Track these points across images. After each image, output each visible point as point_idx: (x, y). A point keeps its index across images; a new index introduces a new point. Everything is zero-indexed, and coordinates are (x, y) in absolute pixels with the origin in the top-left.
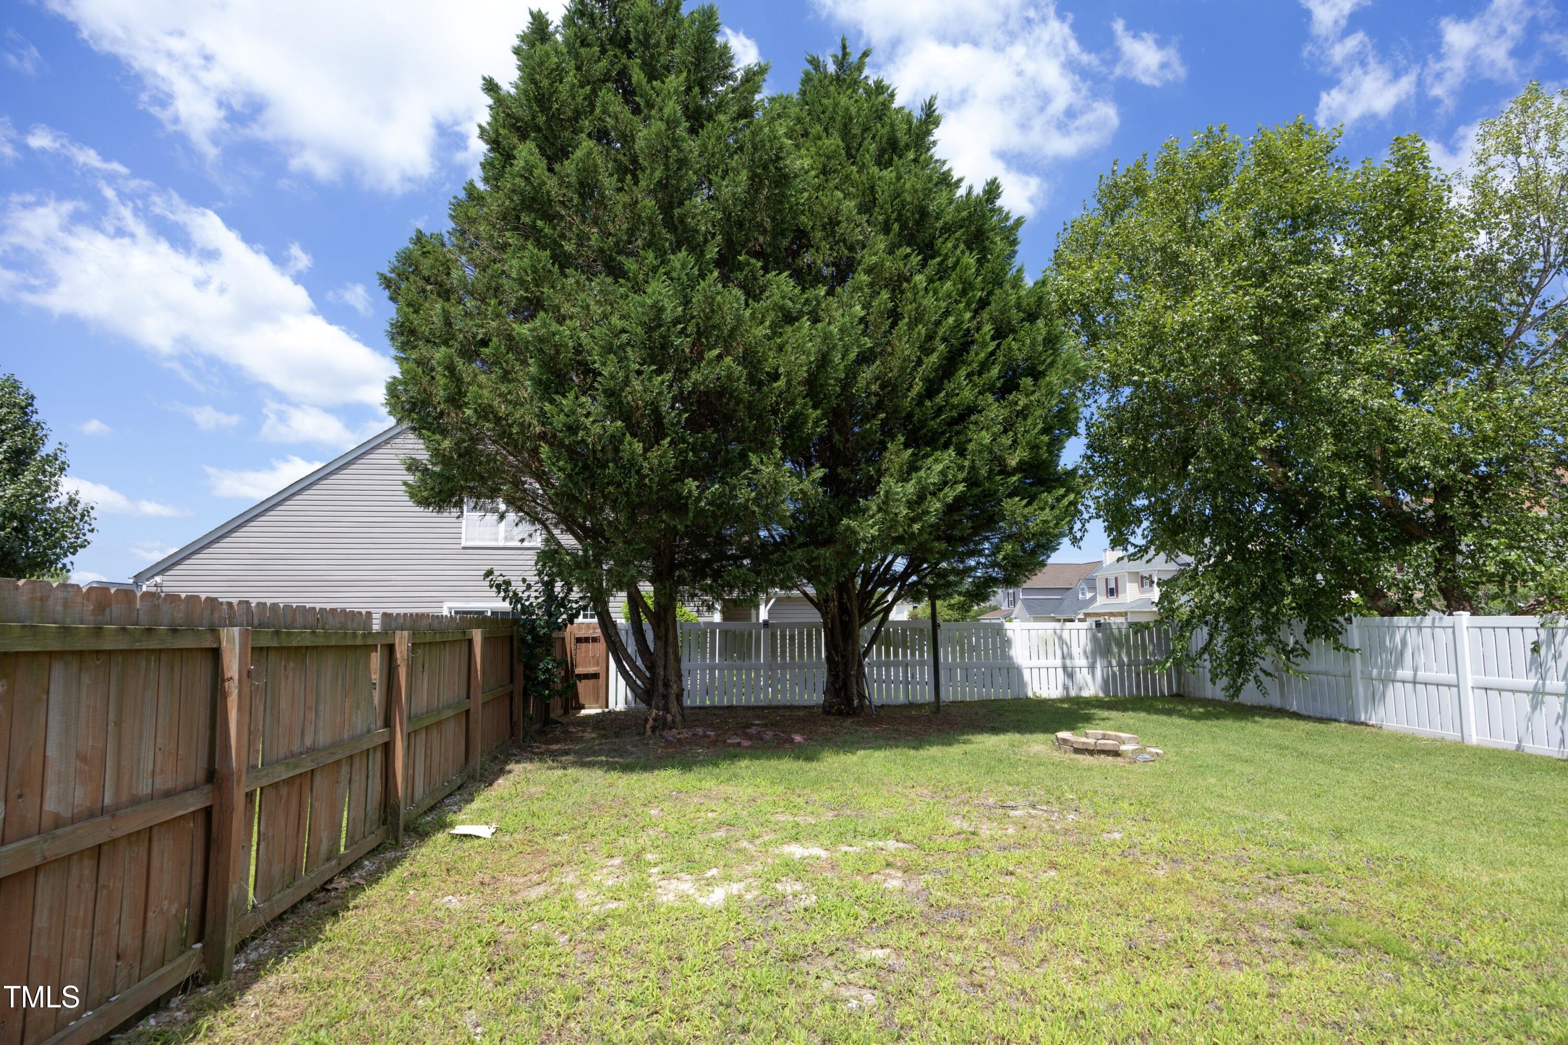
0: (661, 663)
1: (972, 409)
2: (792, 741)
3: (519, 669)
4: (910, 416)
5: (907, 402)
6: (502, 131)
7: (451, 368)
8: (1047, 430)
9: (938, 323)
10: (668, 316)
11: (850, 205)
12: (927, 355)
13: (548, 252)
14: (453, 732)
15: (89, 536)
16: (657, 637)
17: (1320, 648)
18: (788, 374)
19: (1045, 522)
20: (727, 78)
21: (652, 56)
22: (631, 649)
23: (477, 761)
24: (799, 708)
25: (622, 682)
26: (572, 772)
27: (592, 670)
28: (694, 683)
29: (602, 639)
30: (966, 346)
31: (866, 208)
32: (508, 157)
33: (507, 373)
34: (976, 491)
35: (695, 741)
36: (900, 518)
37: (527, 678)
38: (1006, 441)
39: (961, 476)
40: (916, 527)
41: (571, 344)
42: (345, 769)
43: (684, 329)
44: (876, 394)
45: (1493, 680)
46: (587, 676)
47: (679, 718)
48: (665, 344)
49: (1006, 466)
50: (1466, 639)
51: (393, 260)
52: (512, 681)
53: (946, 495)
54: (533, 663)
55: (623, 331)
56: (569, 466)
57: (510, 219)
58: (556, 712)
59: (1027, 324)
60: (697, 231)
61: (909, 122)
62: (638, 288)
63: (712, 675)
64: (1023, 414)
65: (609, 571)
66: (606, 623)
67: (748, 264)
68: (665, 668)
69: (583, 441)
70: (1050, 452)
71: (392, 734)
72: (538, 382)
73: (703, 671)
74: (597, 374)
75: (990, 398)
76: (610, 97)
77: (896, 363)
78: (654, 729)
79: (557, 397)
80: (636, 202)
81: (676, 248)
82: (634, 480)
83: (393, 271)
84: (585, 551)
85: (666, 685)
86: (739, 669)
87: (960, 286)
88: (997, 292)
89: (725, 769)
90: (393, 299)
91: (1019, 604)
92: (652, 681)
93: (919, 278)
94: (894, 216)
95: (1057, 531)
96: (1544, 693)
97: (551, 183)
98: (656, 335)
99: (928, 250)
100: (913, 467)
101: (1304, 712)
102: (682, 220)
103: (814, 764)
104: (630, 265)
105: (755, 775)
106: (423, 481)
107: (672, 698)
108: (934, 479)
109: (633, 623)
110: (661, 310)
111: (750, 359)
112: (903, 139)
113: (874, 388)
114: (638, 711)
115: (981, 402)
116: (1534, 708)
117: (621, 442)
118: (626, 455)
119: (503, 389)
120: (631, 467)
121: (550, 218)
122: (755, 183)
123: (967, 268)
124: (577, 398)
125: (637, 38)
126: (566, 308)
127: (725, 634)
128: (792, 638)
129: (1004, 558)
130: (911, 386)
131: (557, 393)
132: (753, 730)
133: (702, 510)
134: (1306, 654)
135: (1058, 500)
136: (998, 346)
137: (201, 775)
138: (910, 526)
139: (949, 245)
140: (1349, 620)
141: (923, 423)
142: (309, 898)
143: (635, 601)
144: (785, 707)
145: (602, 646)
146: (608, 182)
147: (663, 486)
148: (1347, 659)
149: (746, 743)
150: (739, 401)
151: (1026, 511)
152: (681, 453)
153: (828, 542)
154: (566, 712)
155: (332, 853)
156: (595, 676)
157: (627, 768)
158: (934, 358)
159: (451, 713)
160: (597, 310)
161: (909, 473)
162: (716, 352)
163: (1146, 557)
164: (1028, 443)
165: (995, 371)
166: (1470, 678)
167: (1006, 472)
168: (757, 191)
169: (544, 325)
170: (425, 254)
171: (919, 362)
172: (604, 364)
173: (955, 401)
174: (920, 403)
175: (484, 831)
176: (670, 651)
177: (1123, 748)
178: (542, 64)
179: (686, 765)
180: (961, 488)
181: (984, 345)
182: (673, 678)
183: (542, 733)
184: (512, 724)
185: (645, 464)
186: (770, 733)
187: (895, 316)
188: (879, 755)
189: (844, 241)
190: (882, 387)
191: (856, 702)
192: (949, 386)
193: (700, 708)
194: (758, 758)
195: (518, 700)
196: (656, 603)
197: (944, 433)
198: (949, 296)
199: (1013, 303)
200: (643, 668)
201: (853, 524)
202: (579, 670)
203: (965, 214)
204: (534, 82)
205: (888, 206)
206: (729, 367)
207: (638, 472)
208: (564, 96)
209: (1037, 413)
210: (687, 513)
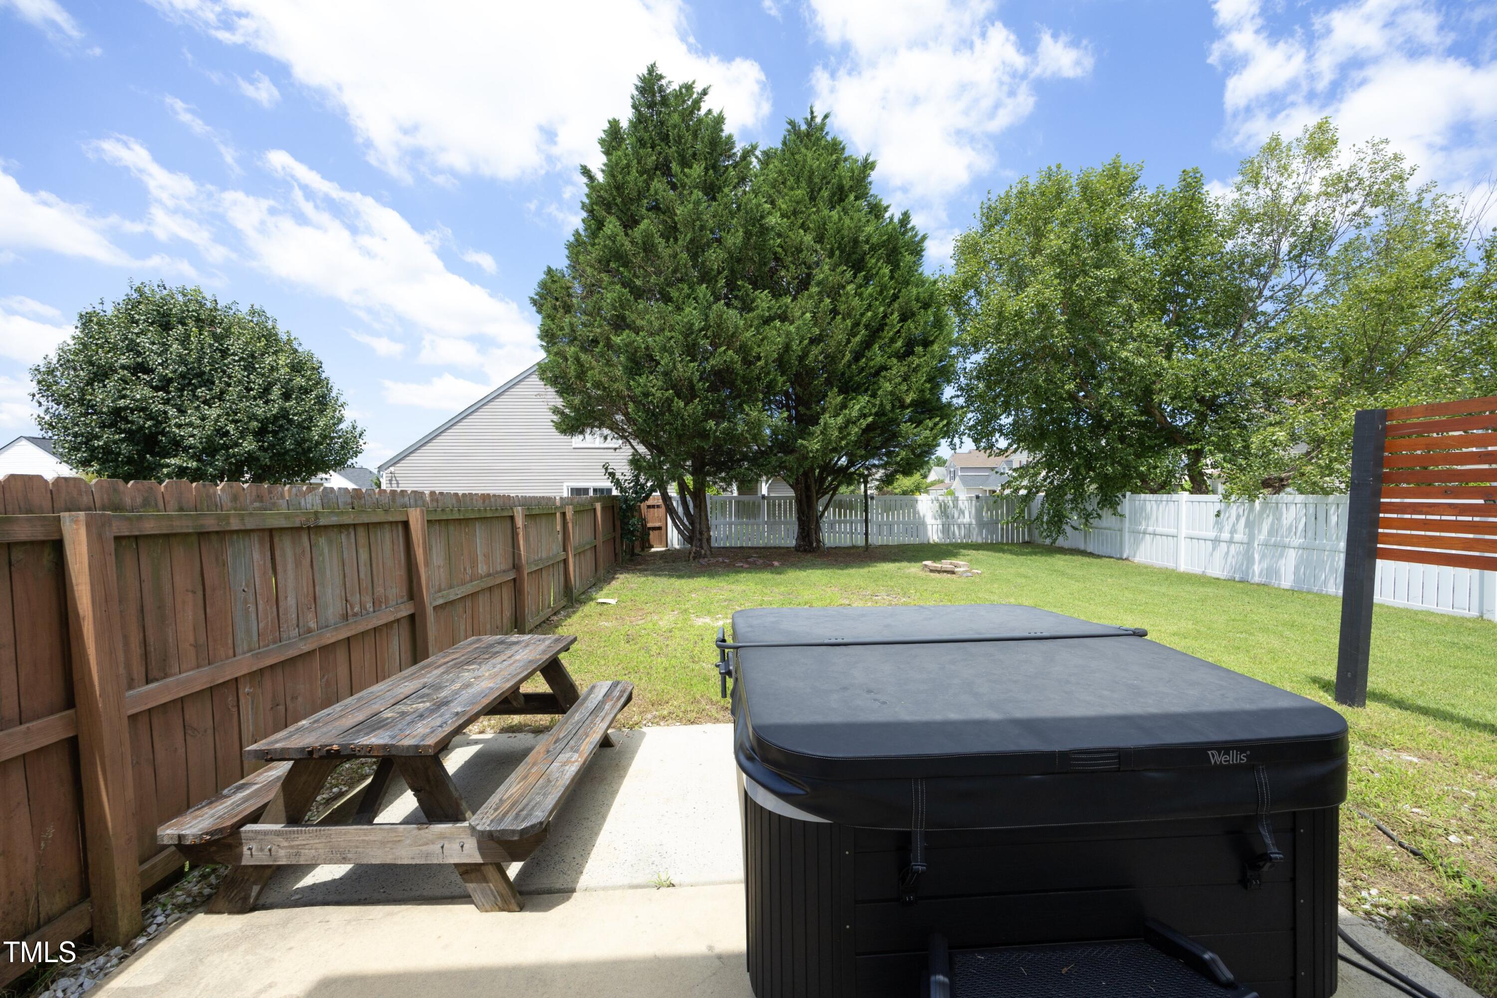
0: (697, 521)
1: (884, 368)
2: (773, 565)
3: (618, 523)
4: (843, 374)
5: (841, 366)
6: (595, 207)
7: (577, 359)
8: (929, 380)
9: (862, 315)
10: (697, 326)
11: (808, 239)
12: (854, 337)
13: (628, 289)
14: (589, 555)
15: (363, 447)
16: (695, 506)
17: (1106, 513)
18: (766, 357)
19: (926, 438)
20: (730, 157)
21: (683, 149)
22: (680, 511)
23: (601, 571)
24: (783, 548)
25: (675, 532)
26: (651, 578)
27: (657, 525)
28: (719, 533)
29: (663, 506)
30: (882, 327)
31: (819, 239)
32: (600, 225)
33: (608, 361)
34: (884, 419)
35: (717, 564)
36: (833, 438)
37: (622, 529)
38: (904, 387)
39: (874, 411)
40: (843, 443)
41: (643, 346)
42: (551, 569)
43: (705, 335)
44: (822, 362)
45: (1196, 533)
46: (654, 529)
47: (708, 552)
48: (695, 344)
49: (904, 402)
50: (1184, 508)
51: (536, 287)
52: (614, 531)
53: (861, 424)
54: (626, 521)
55: (672, 337)
56: (644, 415)
57: (604, 265)
58: (637, 550)
59: (922, 311)
60: (712, 269)
61: (852, 171)
62: (679, 309)
63: (730, 528)
64: (915, 370)
65: (667, 469)
66: (666, 498)
67: (744, 287)
68: (700, 524)
69: (652, 401)
70: (932, 394)
71: (567, 555)
72: (626, 368)
73: (725, 525)
74: (658, 363)
75: (895, 361)
76: (659, 185)
77: (833, 343)
78: (694, 558)
79: (637, 377)
80: (677, 254)
81: (700, 282)
82: (680, 422)
83: (537, 294)
84: (654, 460)
85: (701, 533)
86: (747, 525)
87: (878, 289)
88: (903, 290)
89: (733, 577)
90: (539, 312)
91: (957, 479)
92: (693, 531)
93: (850, 288)
94: (836, 245)
95: (934, 443)
96: (1219, 541)
97: (628, 245)
98: (689, 339)
99: (858, 266)
100: (844, 406)
101: (1096, 553)
102: (703, 263)
103: (782, 576)
104: (674, 294)
105: (747, 581)
106: (563, 421)
107: (705, 541)
108: (855, 414)
109: (681, 498)
110: (693, 324)
111: (744, 350)
112: (847, 183)
113: (821, 358)
114: (686, 549)
115: (889, 363)
116: (1214, 549)
117: (672, 401)
118: (675, 409)
119: (606, 370)
120: (678, 415)
121: (626, 264)
122: (748, 234)
123: (884, 276)
124: (647, 377)
125: (674, 139)
126: (639, 322)
127: (738, 503)
128: (780, 505)
129: (902, 459)
130: (844, 355)
131: (636, 374)
132: (751, 560)
133: (718, 437)
134: (1099, 516)
135: (936, 424)
136: (902, 327)
137: (511, 565)
138: (840, 442)
139: (873, 261)
140: (1124, 496)
141: (851, 378)
142: (544, 622)
143: (682, 487)
144: (775, 548)
145: (663, 510)
146: (659, 241)
147: (695, 424)
148: (1121, 521)
149: (746, 566)
150: (737, 374)
151: (915, 430)
152: (705, 405)
153: (792, 451)
154: (643, 550)
155: (549, 606)
156: (659, 528)
157: (680, 577)
158: (858, 338)
159: (587, 547)
160: (656, 324)
161: (841, 410)
162: (724, 348)
163: (1006, 454)
164: (917, 389)
165: (899, 344)
166: (1184, 532)
167: (903, 407)
168: (749, 239)
169: (628, 336)
170: (554, 282)
171: (848, 341)
172: (662, 358)
173: (872, 364)
174: (849, 366)
175: (613, 601)
176: (703, 514)
177: (956, 570)
178: (617, 164)
179: (712, 575)
180: (870, 419)
181: (893, 326)
182: (705, 530)
183: (631, 560)
184: (616, 555)
185: (686, 413)
186: (761, 561)
187: (835, 312)
188: (818, 572)
189: (805, 263)
190: (825, 358)
191: (815, 544)
192: (868, 354)
193: (723, 548)
194: (751, 573)
195: (618, 541)
196: (694, 488)
197: (865, 383)
198: (871, 295)
199: (913, 298)
200: (687, 523)
201: (805, 442)
202: (649, 525)
203: (885, 238)
204: (613, 176)
205: (832, 239)
206: (731, 356)
207: (682, 418)
208: (631, 185)
209: (925, 370)
210: (709, 439)
